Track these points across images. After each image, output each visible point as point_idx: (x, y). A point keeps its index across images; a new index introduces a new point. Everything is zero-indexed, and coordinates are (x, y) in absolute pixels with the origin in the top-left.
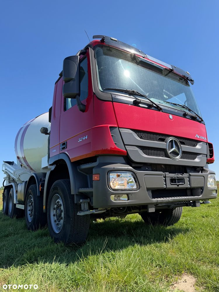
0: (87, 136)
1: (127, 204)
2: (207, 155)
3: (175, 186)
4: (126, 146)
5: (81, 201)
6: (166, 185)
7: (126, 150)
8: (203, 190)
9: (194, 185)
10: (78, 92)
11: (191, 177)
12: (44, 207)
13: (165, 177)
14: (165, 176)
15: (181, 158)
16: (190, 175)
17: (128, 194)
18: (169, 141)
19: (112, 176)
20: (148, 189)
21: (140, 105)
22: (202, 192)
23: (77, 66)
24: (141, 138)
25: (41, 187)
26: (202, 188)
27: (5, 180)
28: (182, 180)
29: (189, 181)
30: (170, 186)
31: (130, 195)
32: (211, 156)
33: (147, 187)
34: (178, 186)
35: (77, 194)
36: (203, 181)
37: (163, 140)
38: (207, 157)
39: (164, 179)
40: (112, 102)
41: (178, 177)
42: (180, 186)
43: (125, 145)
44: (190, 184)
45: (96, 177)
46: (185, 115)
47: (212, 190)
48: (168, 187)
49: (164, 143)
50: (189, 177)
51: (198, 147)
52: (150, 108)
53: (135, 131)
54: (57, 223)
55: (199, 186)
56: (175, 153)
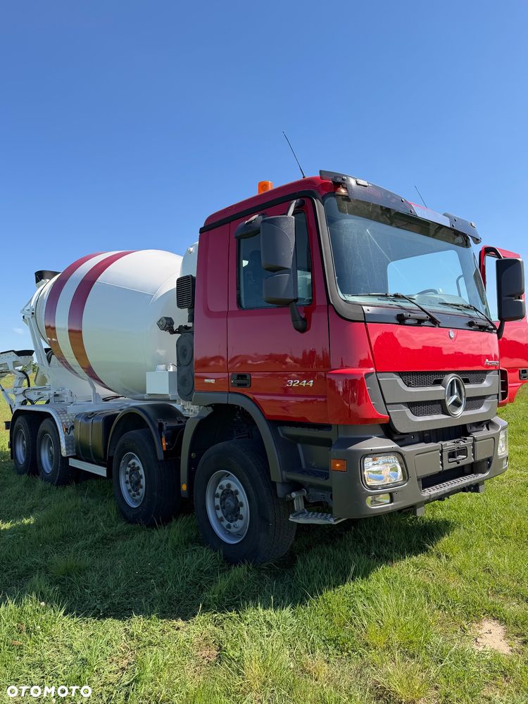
0: (312, 381)
1: (390, 509)
2: (498, 395)
3: (454, 465)
4: (388, 407)
5: (294, 495)
6: (442, 465)
7: (388, 413)
8: (491, 462)
9: (479, 458)
11: (476, 443)
12: (184, 487)
13: (442, 452)
14: (442, 449)
15: (466, 409)
16: (475, 440)
17: (391, 494)
18: (449, 382)
19: (368, 462)
20: (418, 479)
22: (489, 466)
24: (408, 386)
25: (165, 442)
26: (489, 460)
28: (463, 451)
29: (473, 451)
30: (448, 466)
31: (394, 494)
32: (503, 396)
33: (418, 476)
34: (458, 463)
35: (284, 481)
36: (493, 447)
37: (438, 382)
38: (498, 398)
39: (440, 454)
40: (365, 322)
41: (458, 448)
42: (462, 463)
43: (386, 404)
44: (474, 457)
45: (338, 465)
46: (471, 324)
47: (503, 459)
48: (445, 468)
49: (441, 388)
50: (473, 445)
51: (486, 383)
52: (422, 324)
53: (401, 374)
54: (226, 523)
55: (486, 456)
56: (457, 404)
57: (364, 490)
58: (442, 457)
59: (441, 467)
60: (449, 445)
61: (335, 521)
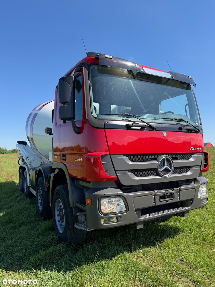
0: (82, 158)
1: (116, 226)
2: (201, 166)
3: (165, 203)
4: (117, 172)
5: (78, 214)
6: (155, 202)
7: (117, 175)
8: (193, 201)
9: (183, 199)
10: (73, 117)
11: (181, 191)
12: (50, 204)
13: (155, 196)
14: (155, 194)
15: (173, 173)
16: (180, 189)
17: (117, 218)
18: (161, 159)
19: (104, 201)
20: (137, 210)
21: (133, 128)
22: (192, 203)
23: (72, 88)
24: (132, 161)
25: (48, 183)
26: (192, 200)
27: (19, 159)
28: (172, 196)
29: (179, 195)
31: (119, 218)
32: (206, 166)
33: (136, 208)
34: (167, 202)
35: (75, 207)
36: (194, 193)
37: (155, 159)
38: (201, 167)
39: (154, 197)
40: (105, 128)
41: (168, 194)
42: (169, 202)
43: (115, 171)
44: (179, 198)
45: (88, 202)
46: (180, 129)
47: (204, 199)
48: (157, 204)
49: (156, 162)
50: (179, 192)
51: (191, 160)
52: (143, 129)
53: (127, 155)
54: (61, 223)
55: (189, 198)
56: (167, 171)
57: (100, 215)
58: (155, 198)
59: (154, 204)
60: (162, 192)
61: (89, 229)
